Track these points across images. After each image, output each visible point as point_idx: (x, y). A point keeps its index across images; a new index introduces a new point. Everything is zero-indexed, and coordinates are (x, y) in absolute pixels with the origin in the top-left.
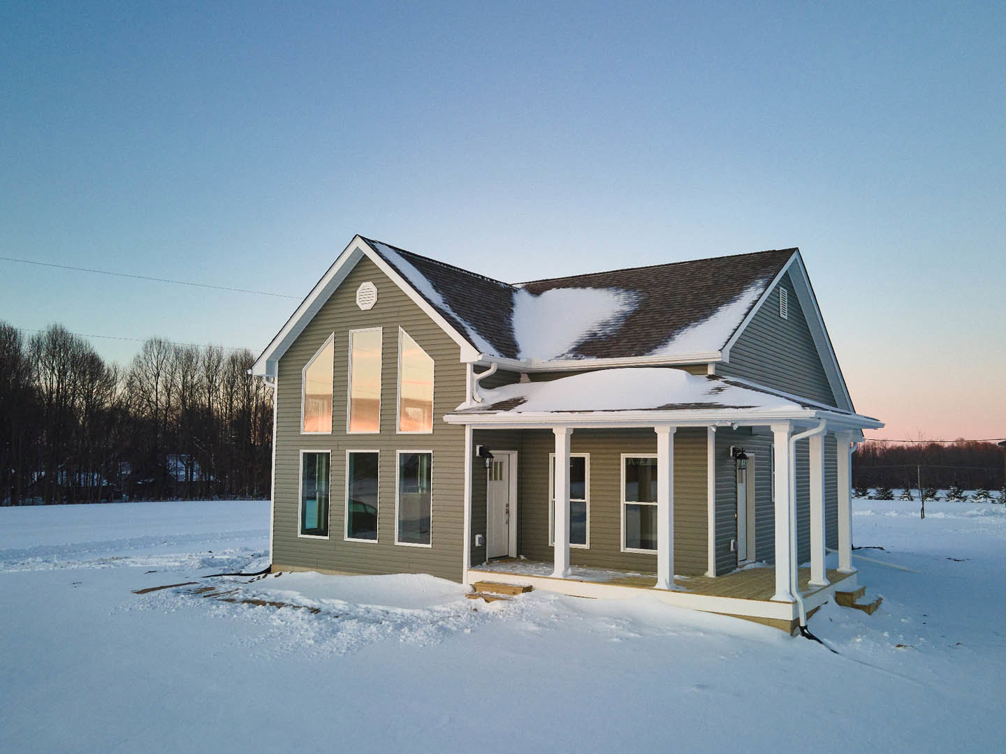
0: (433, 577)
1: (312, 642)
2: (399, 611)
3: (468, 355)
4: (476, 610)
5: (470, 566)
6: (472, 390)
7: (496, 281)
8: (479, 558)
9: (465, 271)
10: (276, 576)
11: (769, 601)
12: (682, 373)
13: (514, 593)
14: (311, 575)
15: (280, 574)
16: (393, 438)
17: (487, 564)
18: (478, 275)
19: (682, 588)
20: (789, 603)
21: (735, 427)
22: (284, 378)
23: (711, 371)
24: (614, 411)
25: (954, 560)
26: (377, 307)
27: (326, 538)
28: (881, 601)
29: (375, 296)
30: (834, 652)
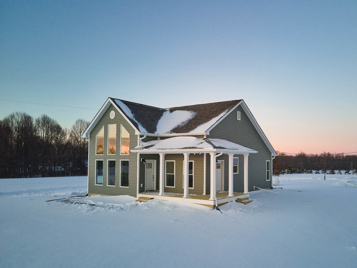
1: (85, 212)
2: (116, 205)
3: (137, 133)
4: (137, 204)
5: (139, 193)
6: (139, 142)
8: (142, 190)
10: (89, 197)
11: (208, 200)
12: (195, 138)
13: (148, 200)
14: (98, 196)
15: (90, 196)
16: (119, 156)
17: (145, 192)
19: (190, 197)
20: (213, 200)
21: (200, 154)
22: (91, 138)
23: (205, 137)
25: (300, 191)
26: (115, 118)
27: (102, 185)
28: (252, 201)
29: (115, 115)
30: (222, 213)
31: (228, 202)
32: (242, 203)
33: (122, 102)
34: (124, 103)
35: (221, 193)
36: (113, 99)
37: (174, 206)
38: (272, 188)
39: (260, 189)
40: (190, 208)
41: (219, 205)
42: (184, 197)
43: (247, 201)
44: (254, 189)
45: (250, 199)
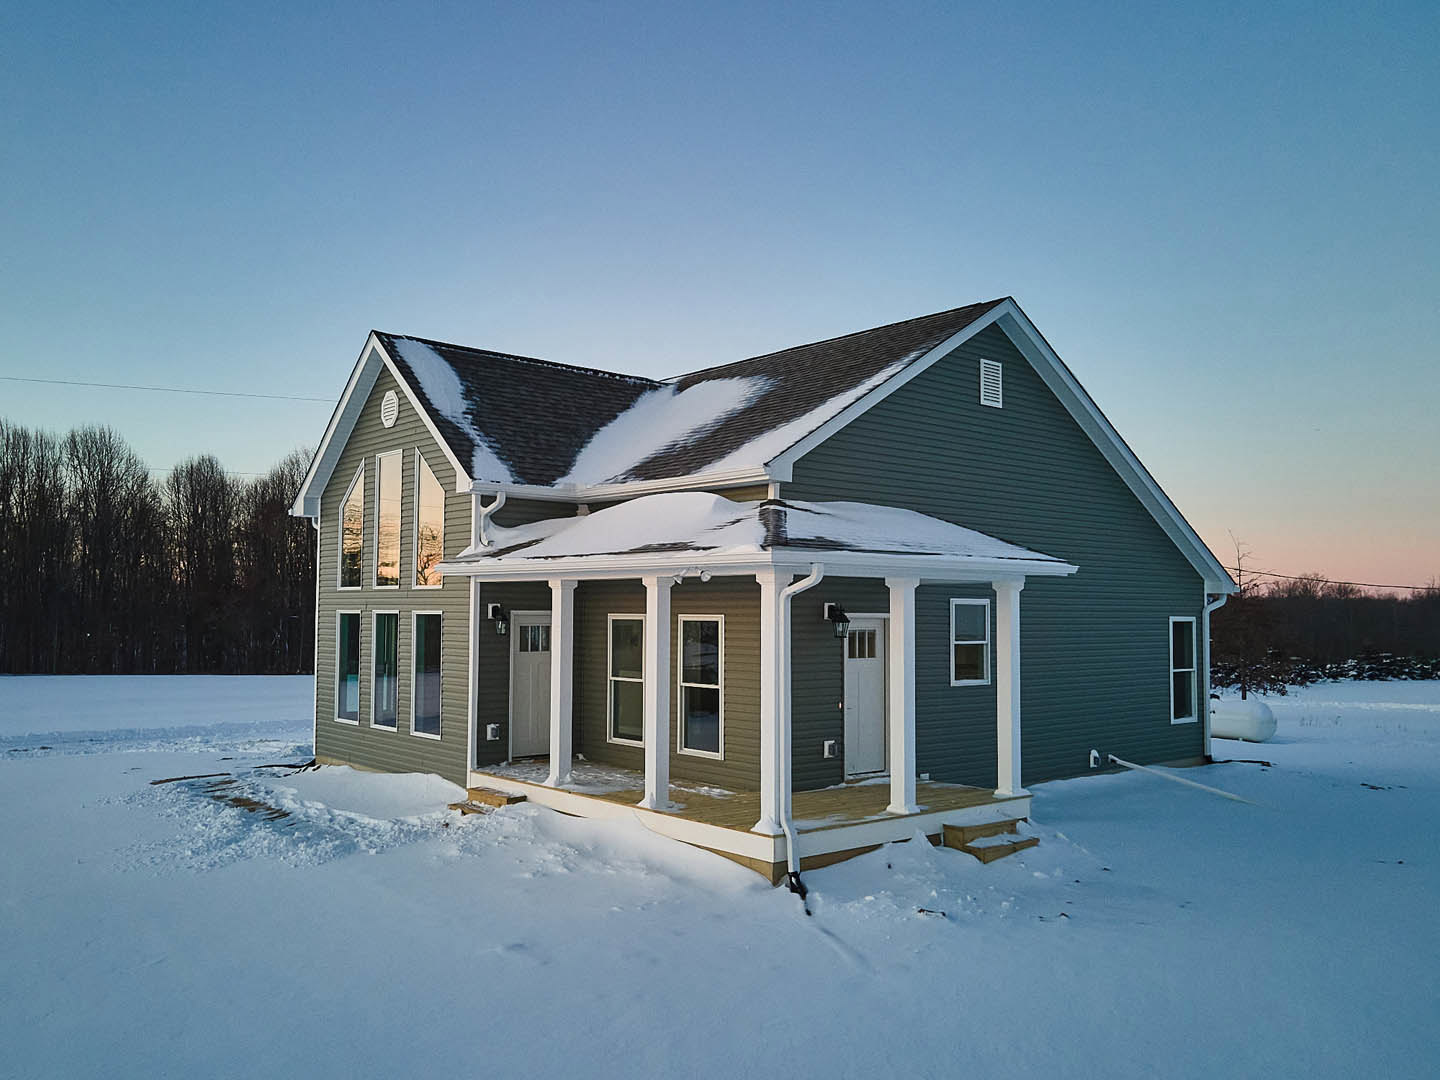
0: (440, 778)
2: (367, 821)
3: (462, 483)
4: (447, 825)
5: (476, 766)
6: (478, 529)
7: (621, 376)
8: (491, 756)
9: (563, 365)
10: (314, 770)
11: (749, 831)
12: (716, 496)
13: (498, 806)
14: (345, 770)
15: (319, 767)
16: (410, 595)
17: (510, 764)
18: (587, 370)
19: (677, 807)
20: (768, 836)
21: (706, 578)
22: (326, 519)
23: (772, 494)
24: (582, 556)
25: (1372, 788)
26: (398, 422)
27: (356, 723)
28: (1034, 842)
29: (396, 409)
30: (808, 913)
31: (880, 846)
32: (970, 851)
33: (435, 349)
34: (442, 354)
35: (875, 786)
36: (385, 336)
37: (591, 851)
38: (1209, 760)
39: (1129, 769)
40: (652, 868)
41: (810, 863)
42: (645, 803)
44: (1092, 765)
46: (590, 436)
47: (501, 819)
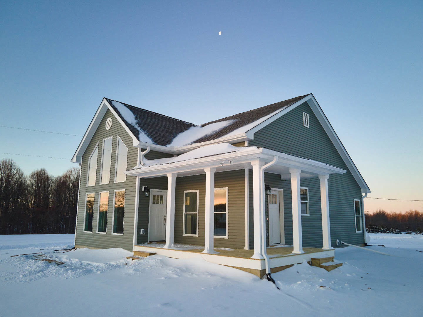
0: (123, 249)
5: (136, 244)
6: (140, 159)
8: (142, 240)
10: (74, 251)
11: (250, 258)
12: (227, 144)
13: (146, 256)
14: (85, 249)
15: (76, 249)
16: (113, 185)
17: (148, 243)
19: (217, 253)
20: (258, 260)
25: (420, 252)
26: (112, 128)
27: (91, 232)
28: (341, 265)
29: (111, 123)
30: (278, 288)
31: (292, 265)
32: (322, 267)
33: (125, 106)
34: (127, 107)
35: (279, 248)
36: (109, 100)
37: (185, 270)
38: (366, 245)
39: (348, 246)
40: (212, 275)
41: (274, 270)
42: (205, 251)
43: (330, 264)
44: (337, 244)
45: (336, 262)
46: (177, 135)
47: (148, 260)
